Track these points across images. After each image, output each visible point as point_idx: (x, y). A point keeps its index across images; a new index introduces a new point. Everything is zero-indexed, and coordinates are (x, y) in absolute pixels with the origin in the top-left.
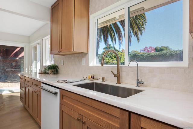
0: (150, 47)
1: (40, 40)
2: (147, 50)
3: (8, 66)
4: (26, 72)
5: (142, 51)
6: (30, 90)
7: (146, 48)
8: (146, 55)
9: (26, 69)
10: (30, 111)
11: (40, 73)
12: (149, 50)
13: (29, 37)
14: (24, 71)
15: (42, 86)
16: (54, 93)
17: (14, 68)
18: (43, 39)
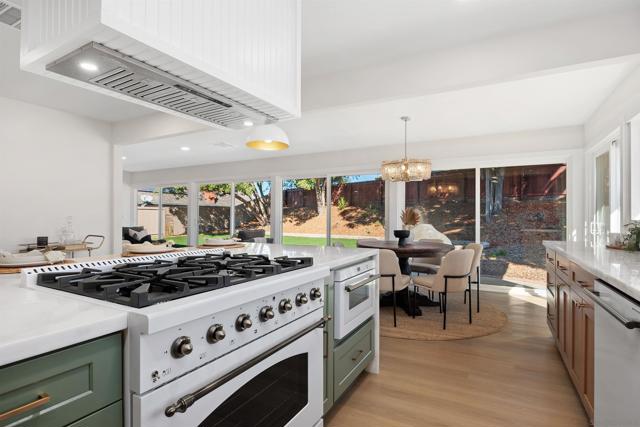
1: (619, 129)
3: (530, 221)
4: (575, 240)
6: (568, 298)
9: (574, 233)
10: (568, 361)
11: (614, 245)
13: (582, 127)
14: (568, 237)
15: (596, 289)
16: (627, 321)
17: (543, 225)
18: (629, 124)
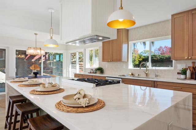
0: (165, 47)
2: (162, 50)
5: (156, 51)
7: (161, 47)
8: (160, 57)
12: (164, 49)
13: (67, 45)
18: (85, 49)
